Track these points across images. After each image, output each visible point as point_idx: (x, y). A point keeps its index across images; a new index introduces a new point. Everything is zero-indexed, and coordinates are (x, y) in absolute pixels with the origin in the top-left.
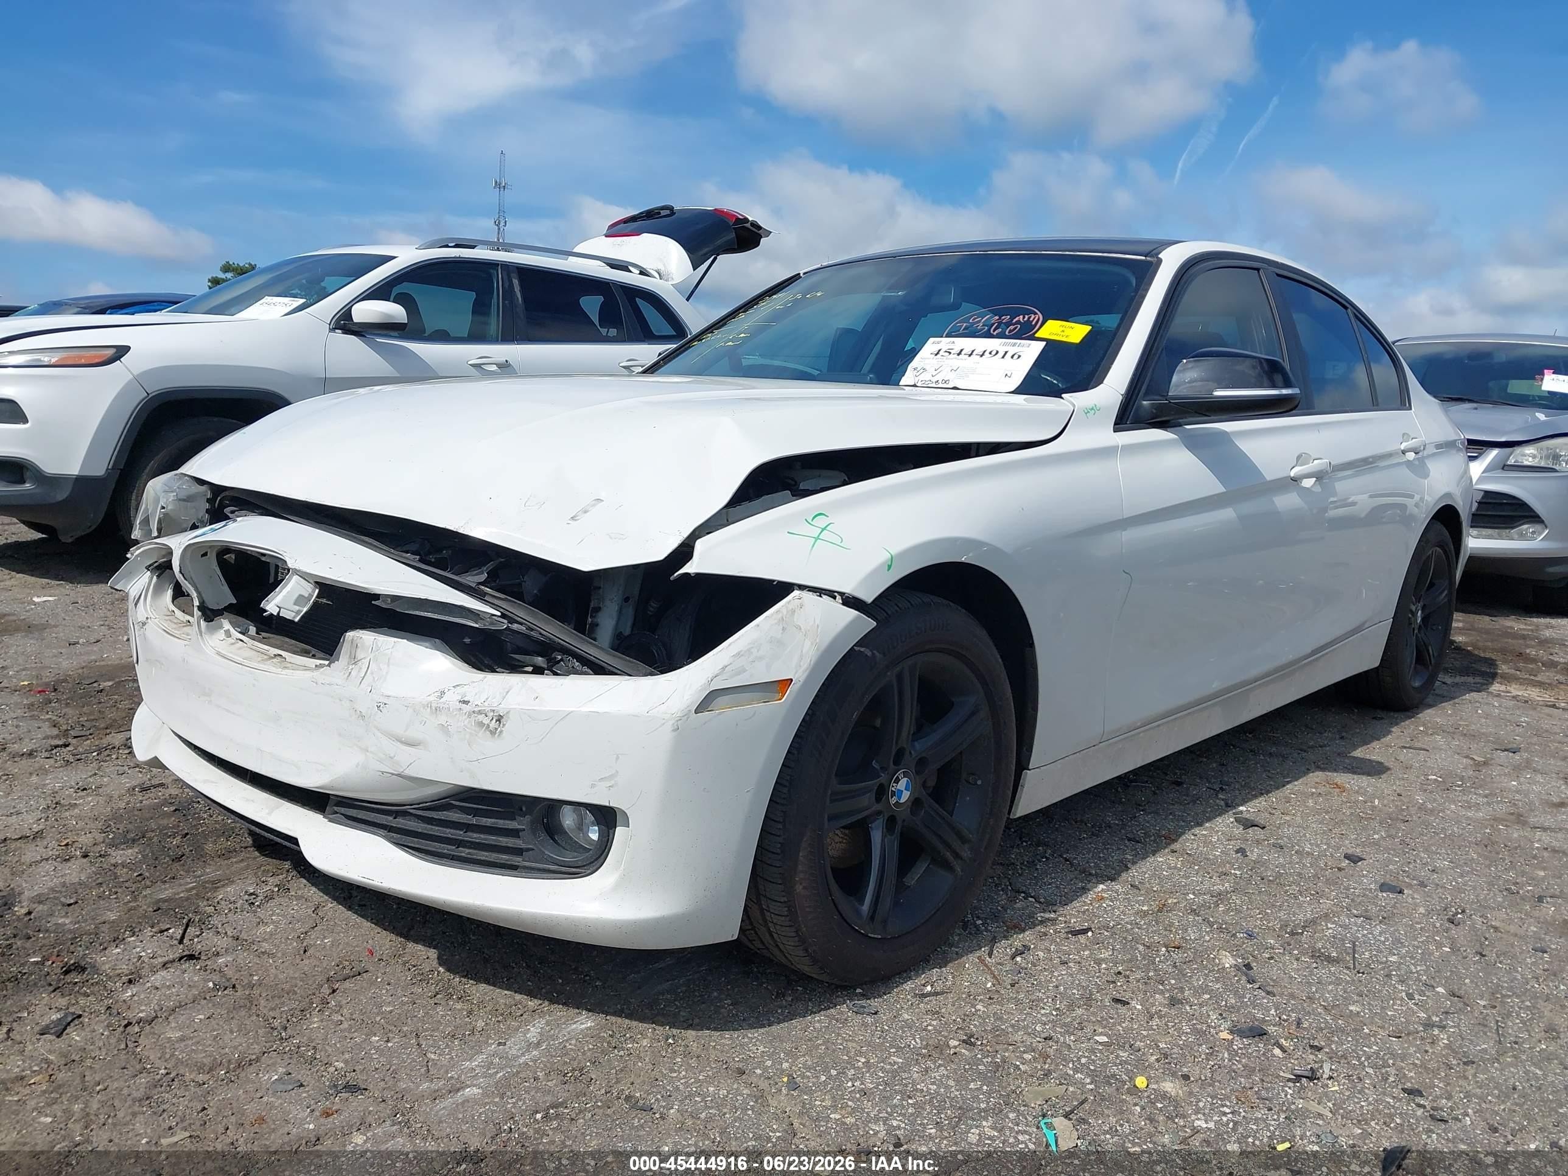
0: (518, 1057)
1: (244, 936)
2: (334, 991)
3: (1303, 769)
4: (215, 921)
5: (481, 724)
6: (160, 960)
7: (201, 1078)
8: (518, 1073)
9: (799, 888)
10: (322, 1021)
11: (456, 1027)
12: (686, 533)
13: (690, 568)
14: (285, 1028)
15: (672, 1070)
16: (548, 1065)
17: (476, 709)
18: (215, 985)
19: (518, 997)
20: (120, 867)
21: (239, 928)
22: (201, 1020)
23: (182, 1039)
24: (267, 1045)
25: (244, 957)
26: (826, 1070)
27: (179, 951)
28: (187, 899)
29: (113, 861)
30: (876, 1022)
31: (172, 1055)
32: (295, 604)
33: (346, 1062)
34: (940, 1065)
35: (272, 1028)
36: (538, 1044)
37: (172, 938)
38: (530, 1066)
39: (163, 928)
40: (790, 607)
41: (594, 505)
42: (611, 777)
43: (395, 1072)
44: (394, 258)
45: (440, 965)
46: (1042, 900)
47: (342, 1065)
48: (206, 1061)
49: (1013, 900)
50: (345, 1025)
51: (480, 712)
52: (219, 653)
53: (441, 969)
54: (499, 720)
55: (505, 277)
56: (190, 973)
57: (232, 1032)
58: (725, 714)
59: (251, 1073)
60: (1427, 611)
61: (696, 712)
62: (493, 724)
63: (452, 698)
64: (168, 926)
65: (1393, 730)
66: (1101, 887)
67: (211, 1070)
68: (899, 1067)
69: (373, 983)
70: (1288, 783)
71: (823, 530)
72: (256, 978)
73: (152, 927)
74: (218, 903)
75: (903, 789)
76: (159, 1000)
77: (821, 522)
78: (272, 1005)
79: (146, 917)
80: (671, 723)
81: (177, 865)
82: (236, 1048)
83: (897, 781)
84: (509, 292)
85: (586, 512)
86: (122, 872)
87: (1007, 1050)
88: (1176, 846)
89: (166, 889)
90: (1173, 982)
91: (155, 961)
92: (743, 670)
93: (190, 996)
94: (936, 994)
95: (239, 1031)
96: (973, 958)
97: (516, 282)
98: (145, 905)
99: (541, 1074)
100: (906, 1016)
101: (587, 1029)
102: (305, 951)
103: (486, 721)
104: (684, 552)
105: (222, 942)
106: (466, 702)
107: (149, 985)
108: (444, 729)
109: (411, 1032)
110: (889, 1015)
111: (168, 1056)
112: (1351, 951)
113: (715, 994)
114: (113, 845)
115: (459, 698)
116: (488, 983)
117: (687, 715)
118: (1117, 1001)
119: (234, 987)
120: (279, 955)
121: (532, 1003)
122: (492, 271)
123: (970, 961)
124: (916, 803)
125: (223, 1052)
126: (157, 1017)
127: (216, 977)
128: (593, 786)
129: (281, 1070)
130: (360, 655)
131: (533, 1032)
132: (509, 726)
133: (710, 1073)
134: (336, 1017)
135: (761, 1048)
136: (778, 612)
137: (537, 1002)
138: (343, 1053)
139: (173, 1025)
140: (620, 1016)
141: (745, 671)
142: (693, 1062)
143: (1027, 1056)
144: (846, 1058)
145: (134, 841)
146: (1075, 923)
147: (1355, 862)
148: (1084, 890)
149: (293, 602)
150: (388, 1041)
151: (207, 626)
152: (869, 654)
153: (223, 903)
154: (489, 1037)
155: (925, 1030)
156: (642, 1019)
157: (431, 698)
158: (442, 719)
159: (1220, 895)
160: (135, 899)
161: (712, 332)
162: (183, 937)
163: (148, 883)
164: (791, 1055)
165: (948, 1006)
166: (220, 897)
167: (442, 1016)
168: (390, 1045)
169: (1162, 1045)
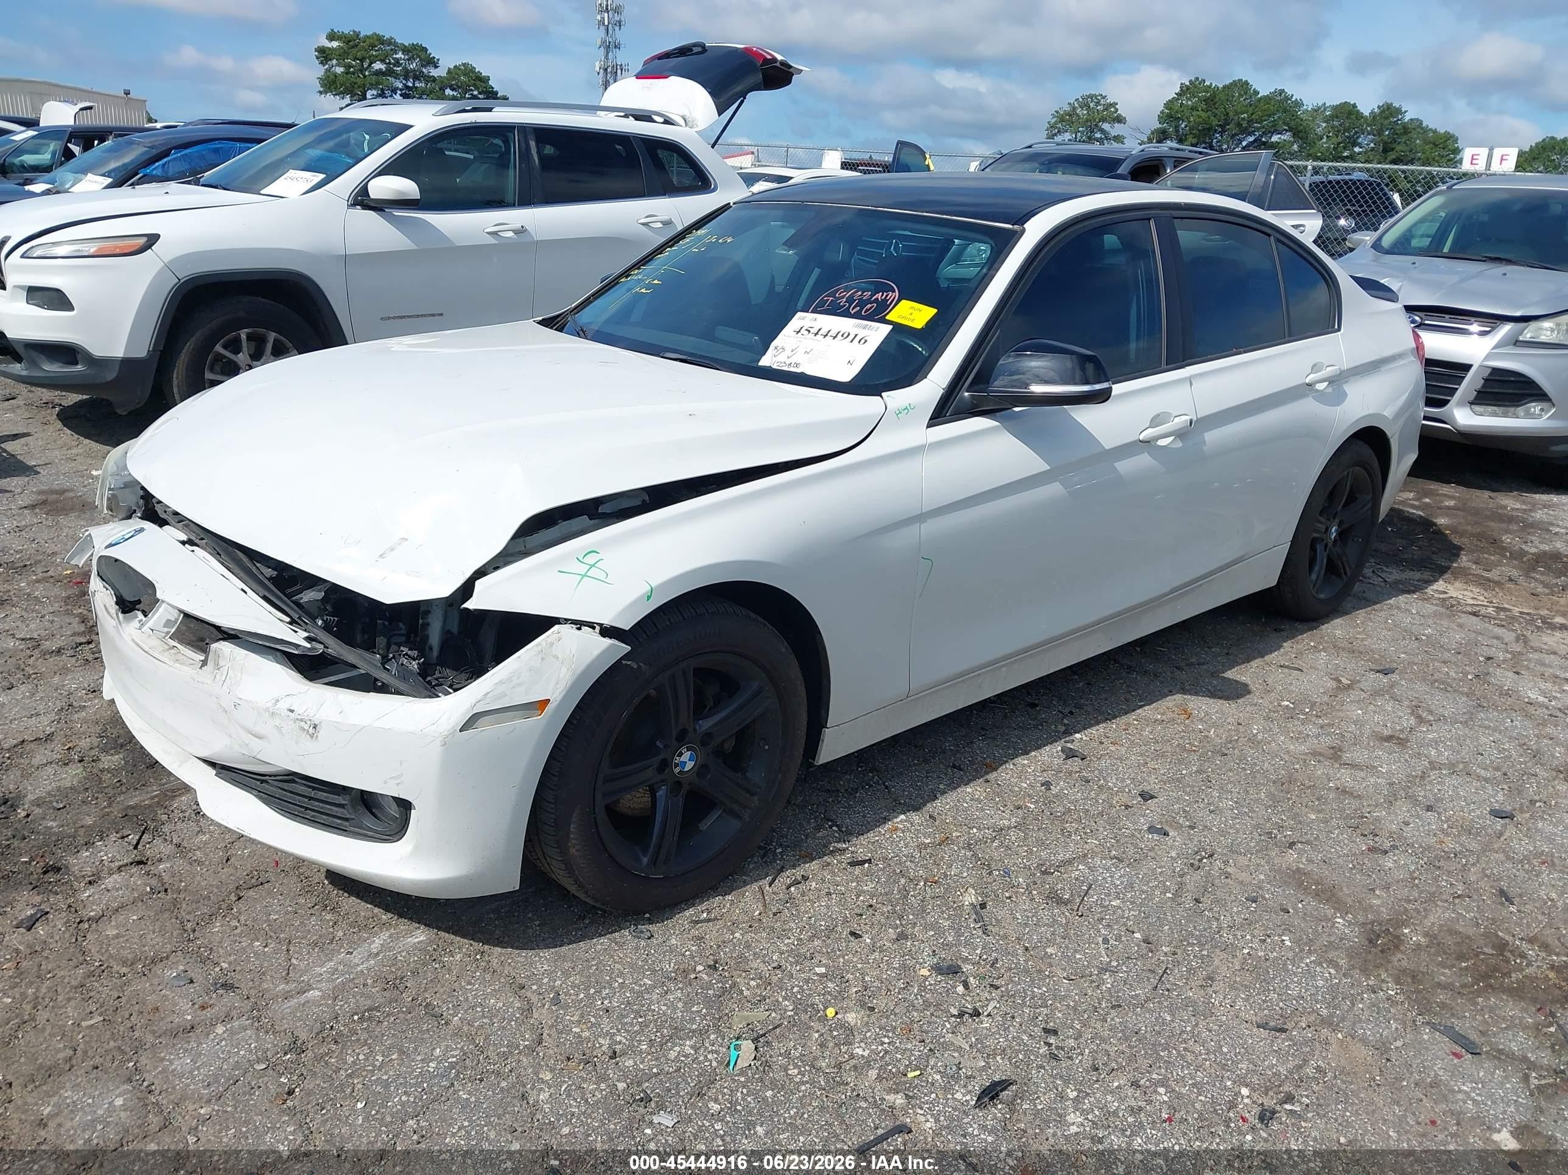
0: (358, 965)
1: (185, 844)
2: (240, 898)
3: (1166, 690)
4: (166, 829)
5: (303, 729)
6: (117, 864)
7: (124, 970)
8: (354, 979)
9: (573, 851)
10: (222, 926)
11: (320, 936)
12: (468, 574)
13: (470, 605)
14: (194, 931)
15: (469, 983)
16: (378, 973)
17: (299, 717)
18: (151, 889)
19: (376, 910)
20: (106, 772)
21: (182, 837)
22: (134, 920)
23: (117, 936)
24: (177, 945)
25: (180, 864)
26: (587, 989)
27: (133, 856)
28: (150, 806)
29: (101, 767)
30: (648, 945)
31: (107, 950)
32: (164, 627)
33: (230, 963)
34: (679, 988)
35: (184, 930)
36: (378, 954)
37: (129, 843)
38: (364, 974)
39: (125, 834)
40: (549, 640)
41: (400, 544)
42: (398, 777)
43: (264, 974)
44: (411, 126)
45: (326, 878)
46: (844, 829)
47: (227, 966)
48: (130, 956)
49: (818, 828)
50: (238, 931)
51: (301, 720)
52: (133, 640)
53: (326, 882)
54: (315, 727)
55: (522, 140)
56: (137, 878)
57: (154, 932)
58: (485, 731)
59: (158, 969)
60: (1345, 526)
61: (460, 731)
62: (311, 730)
63: (283, 705)
64: (130, 832)
65: (1285, 644)
66: (903, 817)
67: (132, 964)
68: (646, 989)
69: (270, 893)
70: (1141, 707)
71: (592, 566)
72: (183, 884)
73: (117, 833)
74: (172, 811)
75: (687, 760)
76: (108, 901)
77: (591, 559)
78: (190, 909)
79: (114, 823)
80: (440, 739)
81: (149, 771)
82: (154, 946)
83: (680, 755)
84: (525, 155)
85: (392, 550)
86: (106, 776)
87: (741, 976)
88: (992, 776)
89: (135, 796)
90: (911, 917)
91: (112, 865)
92: (504, 695)
93: (131, 899)
94: (708, 920)
95: (160, 931)
96: (755, 886)
97: (533, 144)
98: (116, 812)
99: (369, 981)
100: (673, 941)
101: (419, 943)
102: (228, 860)
103: (306, 727)
104: (467, 590)
105: (167, 849)
106: (292, 711)
107: (103, 886)
108: (279, 729)
109: (286, 939)
110: (660, 940)
111: (103, 951)
112: (1083, 894)
113: (530, 915)
114: (104, 750)
115: (288, 706)
116: (358, 897)
117: (453, 733)
118: (853, 934)
119: (166, 890)
120: (207, 863)
121: (385, 917)
122: (509, 134)
123: (750, 892)
124: (701, 770)
125: (143, 949)
126: (103, 915)
127: (154, 882)
128: (385, 782)
129: (181, 968)
130: (221, 663)
131: (377, 943)
132: (322, 733)
133: (497, 987)
134: (234, 923)
135: (546, 967)
136: (538, 644)
137: (390, 915)
138: (230, 955)
139: (113, 923)
140: (448, 933)
141: (506, 695)
142: (488, 977)
143: (753, 983)
144: (608, 978)
145: (122, 746)
146: (862, 853)
147: (1146, 800)
148: (886, 820)
149: (162, 624)
150: (265, 947)
151: (124, 617)
152: (635, 666)
153: (176, 811)
154: (342, 947)
155: (683, 955)
156: (464, 936)
157: (269, 705)
158: (277, 722)
159: (1002, 829)
160: (110, 805)
161: (639, 268)
162: (138, 843)
163: (124, 790)
164: (566, 974)
165: (712, 933)
166: (175, 805)
167: (314, 925)
168: (266, 949)
169: (867, 978)
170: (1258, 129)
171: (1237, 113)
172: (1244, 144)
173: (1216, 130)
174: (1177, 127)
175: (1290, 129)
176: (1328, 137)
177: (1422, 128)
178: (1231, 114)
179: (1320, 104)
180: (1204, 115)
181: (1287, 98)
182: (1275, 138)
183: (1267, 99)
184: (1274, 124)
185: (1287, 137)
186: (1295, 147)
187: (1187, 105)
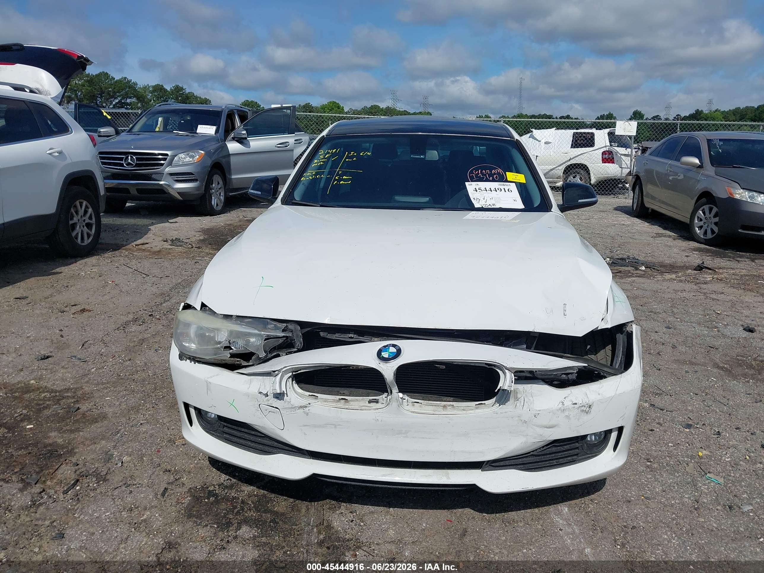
0: (574, 531)
5: (582, 411)
15: (616, 511)
16: (586, 529)
26: (644, 489)
36: (568, 523)
53: (484, 514)
54: (590, 407)
62: (587, 409)
63: (568, 403)
68: (655, 478)
106: (576, 404)
108: (567, 417)
115: (571, 403)
121: (536, 511)
130: (519, 396)
132: (594, 408)
133: (625, 506)
142: (614, 505)
154: (552, 530)
157: (560, 406)
158: (566, 413)
170: (119, 96)
171: (106, 88)
172: (114, 103)
173: (97, 97)
174: (76, 95)
175: (135, 96)
176: (154, 100)
177: (195, 96)
178: (103, 89)
179: (146, 85)
180: (89, 88)
181: (129, 82)
182: (129, 101)
183: (120, 81)
184: (127, 93)
185: (134, 100)
186: (139, 105)
187: (79, 84)
